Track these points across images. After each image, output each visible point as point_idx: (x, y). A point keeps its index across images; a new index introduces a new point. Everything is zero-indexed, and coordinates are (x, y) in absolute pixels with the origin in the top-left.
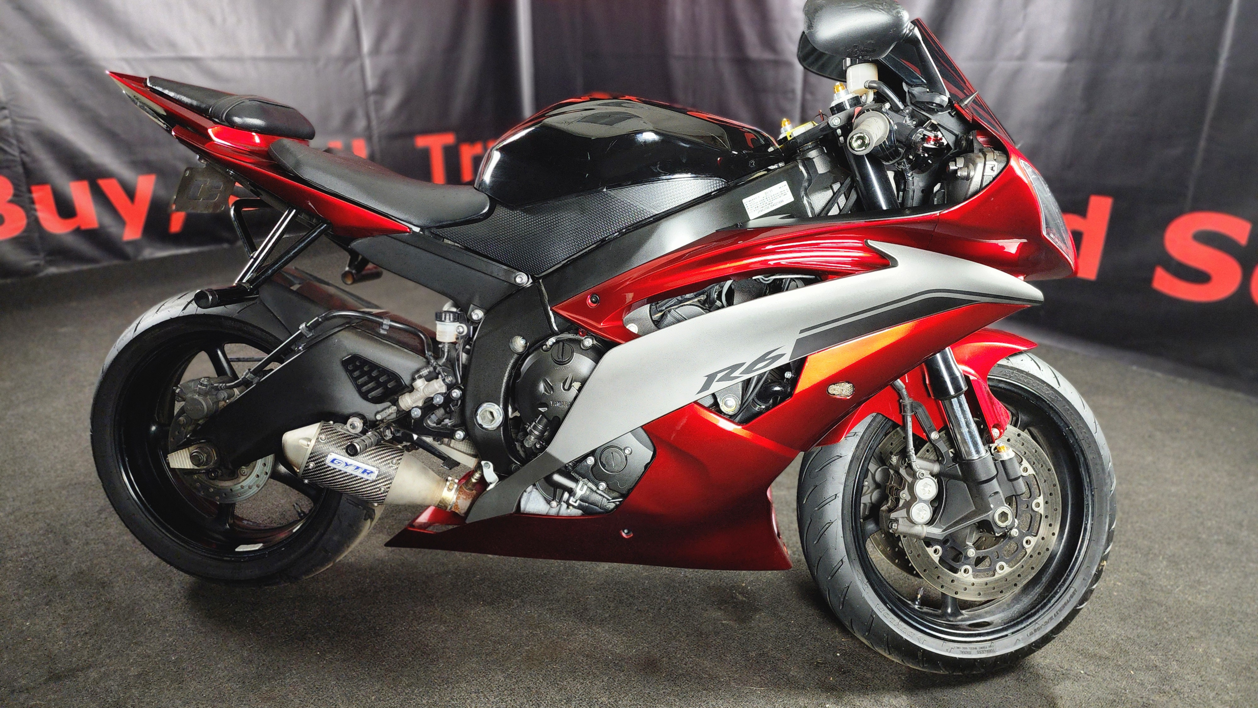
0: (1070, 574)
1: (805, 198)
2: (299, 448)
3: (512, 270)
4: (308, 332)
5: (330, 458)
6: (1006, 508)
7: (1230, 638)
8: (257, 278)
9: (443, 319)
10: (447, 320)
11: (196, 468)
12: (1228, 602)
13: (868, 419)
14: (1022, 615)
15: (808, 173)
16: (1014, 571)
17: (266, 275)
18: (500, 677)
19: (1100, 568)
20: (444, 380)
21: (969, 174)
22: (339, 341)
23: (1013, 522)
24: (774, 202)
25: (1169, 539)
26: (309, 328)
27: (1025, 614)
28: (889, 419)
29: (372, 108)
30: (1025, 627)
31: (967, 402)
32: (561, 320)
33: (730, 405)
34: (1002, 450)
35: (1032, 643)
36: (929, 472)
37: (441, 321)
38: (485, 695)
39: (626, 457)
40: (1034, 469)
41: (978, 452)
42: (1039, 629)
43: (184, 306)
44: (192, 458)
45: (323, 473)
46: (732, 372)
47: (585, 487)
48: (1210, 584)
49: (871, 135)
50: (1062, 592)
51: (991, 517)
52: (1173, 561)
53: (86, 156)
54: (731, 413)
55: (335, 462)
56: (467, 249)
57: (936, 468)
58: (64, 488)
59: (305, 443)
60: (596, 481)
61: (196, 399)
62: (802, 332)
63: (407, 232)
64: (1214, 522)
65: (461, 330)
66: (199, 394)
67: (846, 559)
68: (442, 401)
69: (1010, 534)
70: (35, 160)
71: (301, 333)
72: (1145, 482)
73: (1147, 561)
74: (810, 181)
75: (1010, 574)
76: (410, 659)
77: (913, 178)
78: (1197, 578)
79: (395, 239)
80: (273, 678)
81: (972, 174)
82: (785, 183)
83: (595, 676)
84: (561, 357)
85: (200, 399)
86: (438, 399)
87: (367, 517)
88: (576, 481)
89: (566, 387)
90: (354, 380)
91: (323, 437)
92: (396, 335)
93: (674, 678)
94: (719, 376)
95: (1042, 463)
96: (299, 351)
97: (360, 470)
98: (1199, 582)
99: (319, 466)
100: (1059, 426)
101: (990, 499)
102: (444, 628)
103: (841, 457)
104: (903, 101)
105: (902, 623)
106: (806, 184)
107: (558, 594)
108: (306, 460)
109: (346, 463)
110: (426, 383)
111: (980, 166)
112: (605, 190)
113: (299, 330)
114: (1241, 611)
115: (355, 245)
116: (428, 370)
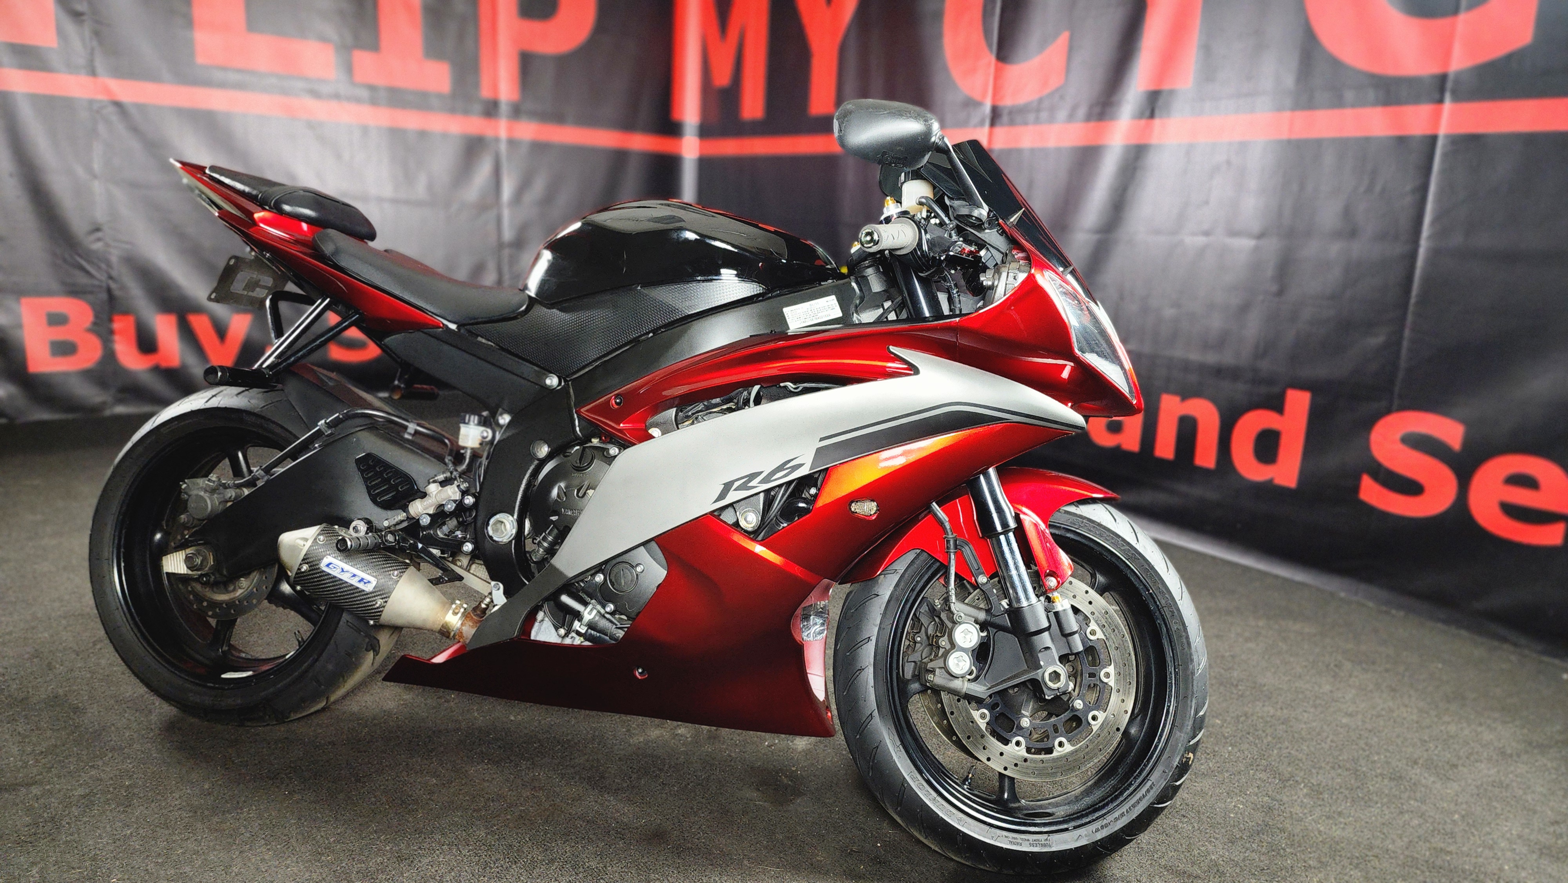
0: (1148, 764)
1: (855, 315)
2: (294, 548)
3: (544, 371)
4: (326, 429)
5: (326, 561)
6: (1062, 670)
7: (1357, 871)
8: (279, 364)
9: (467, 421)
10: (471, 423)
11: (190, 572)
12: (1368, 836)
13: (910, 556)
14: (1089, 808)
15: (861, 290)
16: (1076, 751)
17: (288, 362)
18: (481, 832)
19: (1184, 760)
20: (458, 486)
21: (993, 284)
22: (358, 440)
23: (1067, 685)
24: (819, 315)
25: (1320, 768)
26: (329, 425)
27: (1092, 806)
28: (936, 559)
29: (506, 260)
30: (1090, 822)
31: (1017, 542)
32: (584, 423)
33: (750, 520)
34: (1057, 600)
35: (1097, 842)
36: (973, 619)
37: (464, 423)
38: (458, 849)
39: (637, 575)
40: (1104, 633)
41: (1027, 598)
42: (1106, 826)
43: (207, 399)
44: (188, 560)
45: (316, 578)
46: (750, 481)
47: (595, 612)
48: (1353, 817)
49: (880, 232)
50: (1137, 784)
51: (1040, 675)
52: (1316, 791)
53: (178, 288)
54: (750, 529)
55: (330, 566)
56: (502, 349)
57: (982, 616)
58: (65, 618)
59: (301, 543)
60: (603, 601)
61: (201, 497)
62: (822, 439)
63: (441, 327)
64: (1382, 757)
65: (485, 434)
66: (206, 491)
67: (876, 713)
68: (453, 508)
69: (1073, 706)
70: (123, 288)
71: (319, 430)
72: (1312, 710)
73: (1285, 787)
74: (862, 299)
75: (1072, 753)
76: (387, 807)
77: (959, 296)
78: (1339, 810)
79: (430, 335)
80: (228, 811)
81: (996, 283)
82: (833, 297)
83: (590, 841)
84: (578, 461)
85: (206, 496)
86: (449, 506)
87: (369, 647)
88: (585, 604)
89: (580, 495)
90: (366, 480)
91: (322, 538)
92: (419, 440)
93: (679, 851)
94: (736, 484)
95: (1114, 627)
96: (316, 448)
97: (357, 579)
98: (1340, 814)
99: (313, 570)
100: (1138, 588)
101: (1040, 655)
102: (435, 781)
103: (878, 595)
104: (947, 215)
105: (939, 799)
106: (858, 302)
107: (577, 761)
108: (300, 561)
109: (342, 569)
110: (440, 488)
111: (1004, 275)
112: (639, 288)
113: (317, 426)
114: (1381, 846)
115: (388, 340)
116: (445, 475)
